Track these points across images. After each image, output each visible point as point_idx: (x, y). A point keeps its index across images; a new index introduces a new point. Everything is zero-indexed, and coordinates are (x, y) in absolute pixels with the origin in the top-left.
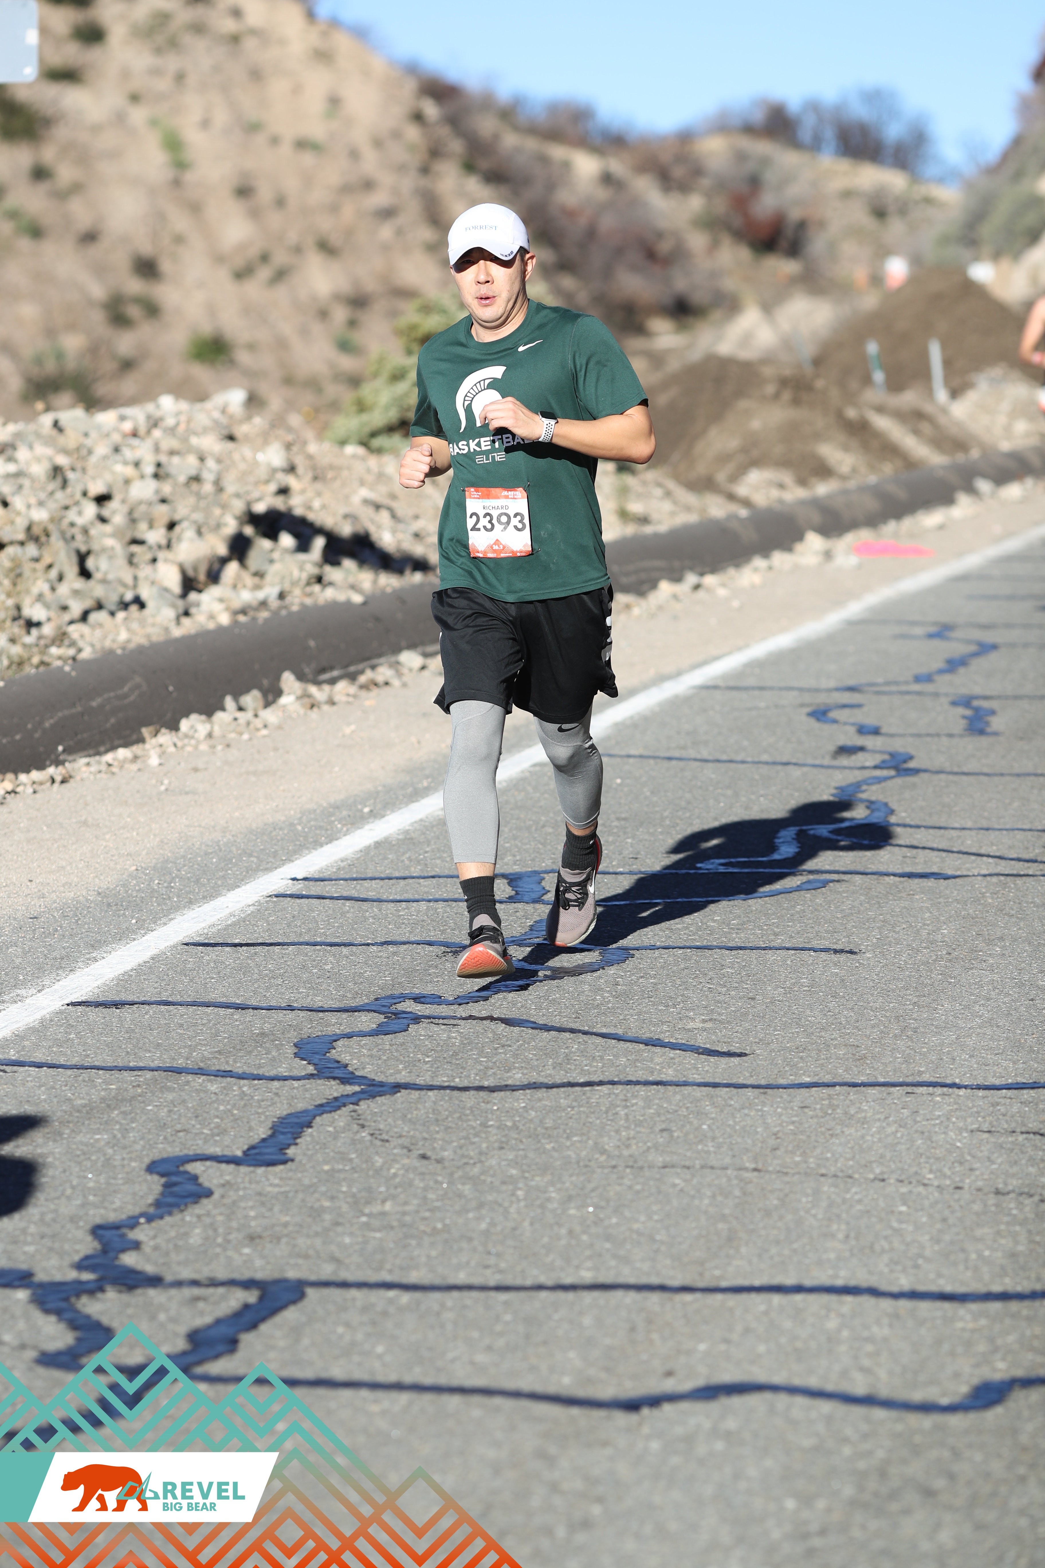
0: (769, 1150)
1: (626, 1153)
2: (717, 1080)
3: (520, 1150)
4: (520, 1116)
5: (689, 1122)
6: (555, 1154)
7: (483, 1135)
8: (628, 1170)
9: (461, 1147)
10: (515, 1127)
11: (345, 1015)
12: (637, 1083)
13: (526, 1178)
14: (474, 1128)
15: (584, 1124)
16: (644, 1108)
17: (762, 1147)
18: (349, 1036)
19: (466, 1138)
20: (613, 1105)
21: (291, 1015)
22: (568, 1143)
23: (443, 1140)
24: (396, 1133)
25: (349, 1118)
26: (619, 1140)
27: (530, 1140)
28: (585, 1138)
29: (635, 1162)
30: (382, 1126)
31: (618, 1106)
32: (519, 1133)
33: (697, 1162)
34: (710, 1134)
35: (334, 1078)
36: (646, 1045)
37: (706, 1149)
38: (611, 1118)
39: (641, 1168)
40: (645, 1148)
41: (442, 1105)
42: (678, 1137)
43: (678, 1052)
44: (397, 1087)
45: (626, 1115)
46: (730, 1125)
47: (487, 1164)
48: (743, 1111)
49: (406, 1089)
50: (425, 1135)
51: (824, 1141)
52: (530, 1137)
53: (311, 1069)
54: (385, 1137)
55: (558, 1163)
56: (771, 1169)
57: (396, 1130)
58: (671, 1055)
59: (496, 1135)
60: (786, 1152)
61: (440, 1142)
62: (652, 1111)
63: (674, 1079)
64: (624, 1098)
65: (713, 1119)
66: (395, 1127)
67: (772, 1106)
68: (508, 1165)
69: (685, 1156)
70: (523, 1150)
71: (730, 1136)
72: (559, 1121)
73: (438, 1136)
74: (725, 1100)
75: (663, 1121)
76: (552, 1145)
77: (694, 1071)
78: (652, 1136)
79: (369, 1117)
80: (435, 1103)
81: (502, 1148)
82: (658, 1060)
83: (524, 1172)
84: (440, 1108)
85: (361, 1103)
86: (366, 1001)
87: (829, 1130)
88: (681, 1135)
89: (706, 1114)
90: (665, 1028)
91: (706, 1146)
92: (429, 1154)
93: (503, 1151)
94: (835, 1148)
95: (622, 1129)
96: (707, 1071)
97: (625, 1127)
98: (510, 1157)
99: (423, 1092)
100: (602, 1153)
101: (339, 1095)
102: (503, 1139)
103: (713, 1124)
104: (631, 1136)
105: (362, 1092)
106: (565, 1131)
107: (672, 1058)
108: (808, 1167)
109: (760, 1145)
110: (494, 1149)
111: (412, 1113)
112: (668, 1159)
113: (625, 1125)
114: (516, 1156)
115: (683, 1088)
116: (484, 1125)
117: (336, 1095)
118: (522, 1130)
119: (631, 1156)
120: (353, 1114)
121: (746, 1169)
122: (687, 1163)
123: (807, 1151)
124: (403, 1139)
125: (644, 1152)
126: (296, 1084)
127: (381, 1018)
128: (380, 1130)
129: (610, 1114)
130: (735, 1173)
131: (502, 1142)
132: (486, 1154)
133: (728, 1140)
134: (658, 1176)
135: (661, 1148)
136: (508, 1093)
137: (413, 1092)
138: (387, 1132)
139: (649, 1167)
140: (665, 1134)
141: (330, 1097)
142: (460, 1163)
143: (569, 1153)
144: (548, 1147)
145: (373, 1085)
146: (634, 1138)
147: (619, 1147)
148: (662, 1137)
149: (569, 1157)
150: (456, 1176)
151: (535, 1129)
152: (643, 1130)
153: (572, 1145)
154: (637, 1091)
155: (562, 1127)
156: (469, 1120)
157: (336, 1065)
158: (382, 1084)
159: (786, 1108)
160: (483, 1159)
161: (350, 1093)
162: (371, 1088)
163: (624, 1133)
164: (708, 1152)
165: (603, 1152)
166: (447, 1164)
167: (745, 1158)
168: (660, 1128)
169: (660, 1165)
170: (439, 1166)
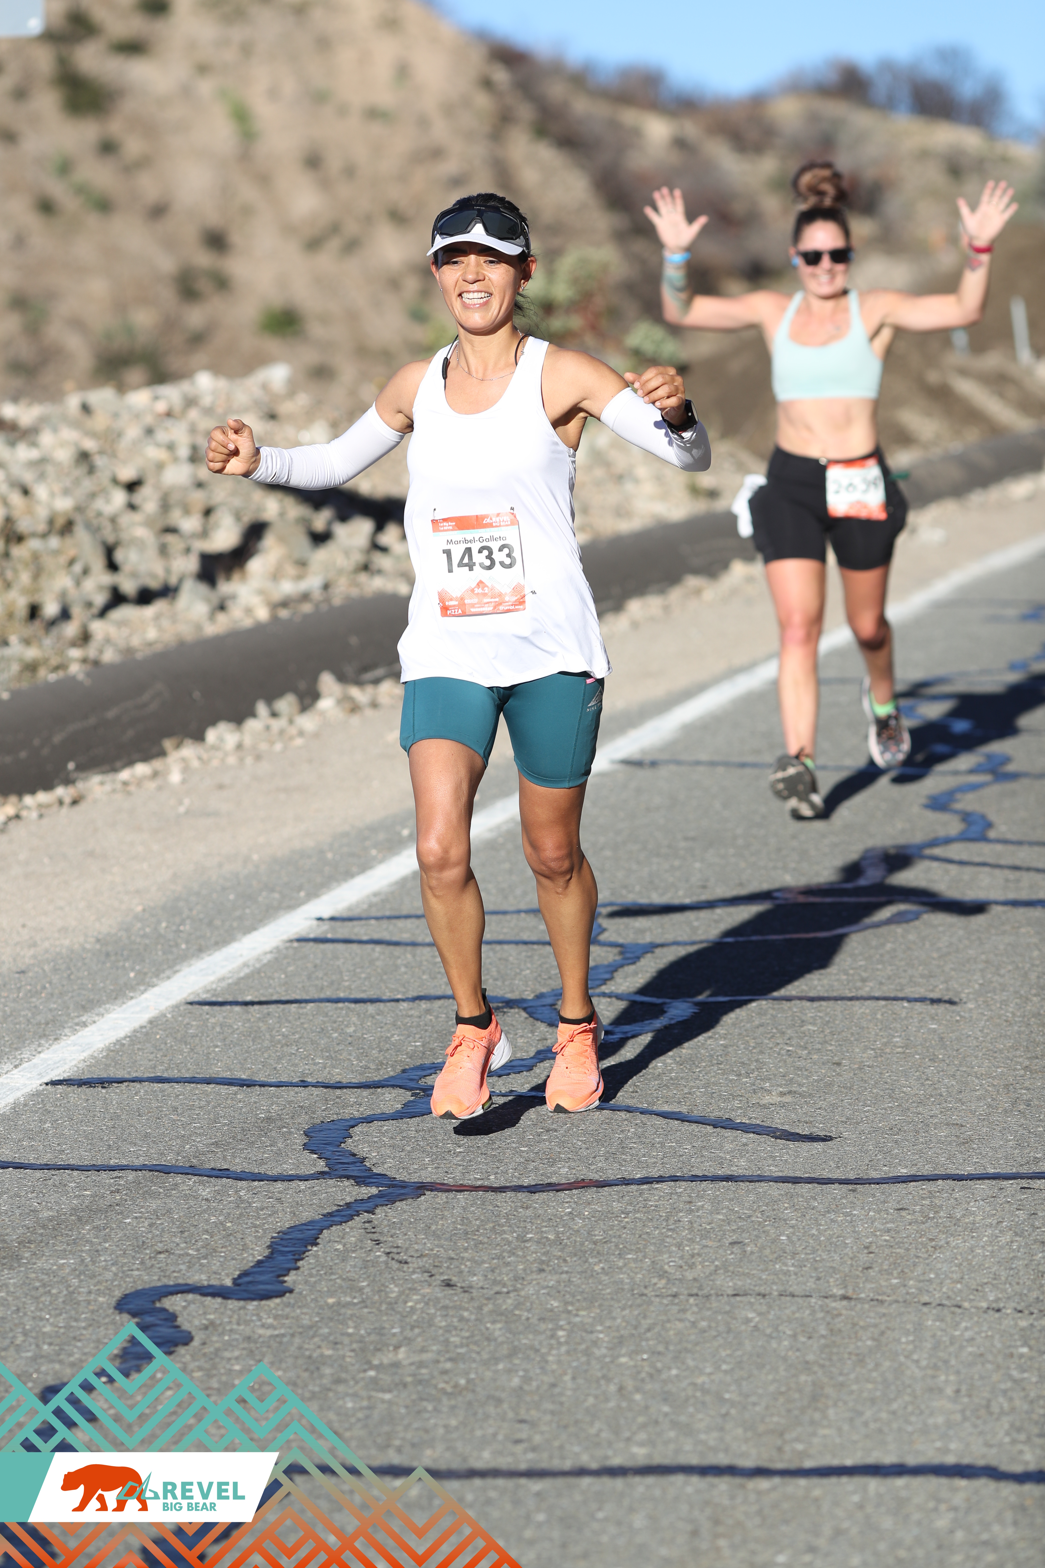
0: (860, 1269)
1: (689, 1275)
2: (798, 1174)
3: (562, 1273)
4: (564, 1226)
5: (764, 1232)
6: (604, 1278)
7: (520, 1253)
8: (692, 1300)
9: (493, 1271)
10: (558, 1241)
11: (365, 1092)
12: (704, 1178)
13: (569, 1312)
14: (509, 1243)
15: (640, 1236)
16: (711, 1213)
17: (852, 1265)
18: (369, 1120)
19: (500, 1257)
20: (675, 1210)
21: (303, 1092)
22: (620, 1264)
23: (471, 1260)
24: (417, 1250)
25: (363, 1231)
26: (682, 1258)
27: (575, 1259)
28: (640, 1255)
29: (701, 1288)
30: (400, 1242)
31: (681, 1211)
32: (562, 1250)
33: (775, 1287)
34: (788, 1249)
35: (348, 1177)
36: (715, 1127)
37: (785, 1268)
38: (672, 1227)
39: (708, 1297)
40: (712, 1268)
41: (473, 1213)
42: (752, 1253)
43: (752, 1135)
44: (421, 1188)
45: (690, 1222)
46: (814, 1235)
47: (523, 1293)
48: (828, 1215)
49: (432, 1190)
50: (452, 1254)
51: (926, 1256)
52: (575, 1255)
53: (321, 1165)
54: (403, 1257)
55: (608, 1291)
56: (863, 1295)
57: (416, 1247)
58: (744, 1140)
59: (536, 1253)
60: (880, 1271)
61: (468, 1263)
62: (721, 1217)
63: (747, 1173)
64: (688, 1199)
65: (793, 1227)
66: (416, 1243)
67: (863, 1208)
68: (548, 1294)
69: (760, 1279)
70: (567, 1272)
71: (814, 1251)
72: (610, 1232)
73: (466, 1255)
74: (807, 1201)
75: (734, 1230)
76: (601, 1265)
77: (770, 1162)
78: (720, 1251)
79: (386, 1230)
80: (464, 1209)
81: (542, 1270)
82: (728, 1147)
83: (567, 1303)
84: (470, 1216)
85: (378, 1211)
86: (392, 1074)
87: (931, 1240)
88: (755, 1249)
89: (785, 1220)
90: (736, 1103)
91: (786, 1265)
92: (455, 1279)
93: (543, 1275)
94: (939, 1266)
95: (686, 1242)
96: (786, 1160)
97: (689, 1240)
98: (552, 1283)
99: (451, 1195)
100: (661, 1277)
101: (352, 1200)
102: (544, 1258)
103: (793, 1233)
104: (696, 1251)
105: (380, 1195)
106: (617, 1246)
107: (745, 1145)
108: (908, 1293)
109: (849, 1263)
110: (532, 1272)
111: (437, 1224)
112: (740, 1283)
113: (689, 1236)
114: (558, 1282)
115: (757, 1184)
116: (522, 1239)
117: (349, 1199)
118: (566, 1245)
119: (695, 1279)
120: (367, 1225)
121: (833, 1296)
122: (762, 1289)
123: (906, 1270)
124: (425, 1259)
125: (711, 1274)
126: (303, 1185)
127: (407, 1096)
128: (398, 1247)
129: (671, 1221)
130: (820, 1303)
131: (543, 1262)
132: (523, 1278)
133: (811, 1256)
134: (727, 1308)
135: (731, 1268)
136: (551, 1194)
137: (440, 1194)
138: (407, 1249)
139: (717, 1295)
140: (736, 1249)
141: (341, 1204)
142: (492, 1292)
143: (621, 1276)
144: (596, 1268)
145: (394, 1186)
146: (699, 1255)
147: (681, 1267)
148: (732, 1253)
149: (622, 1282)
150: (486, 1309)
151: (582, 1244)
152: (710, 1243)
153: (625, 1265)
154: (703, 1190)
155: (613, 1240)
156: (505, 1232)
157: (352, 1159)
158: (403, 1185)
159: (879, 1211)
160: (519, 1286)
161: (366, 1197)
162: (391, 1190)
163: (687, 1248)
164: (787, 1273)
165: (663, 1274)
166: (475, 1293)
167: (831, 1280)
168: (730, 1240)
169: (730, 1292)
170: (466, 1295)
